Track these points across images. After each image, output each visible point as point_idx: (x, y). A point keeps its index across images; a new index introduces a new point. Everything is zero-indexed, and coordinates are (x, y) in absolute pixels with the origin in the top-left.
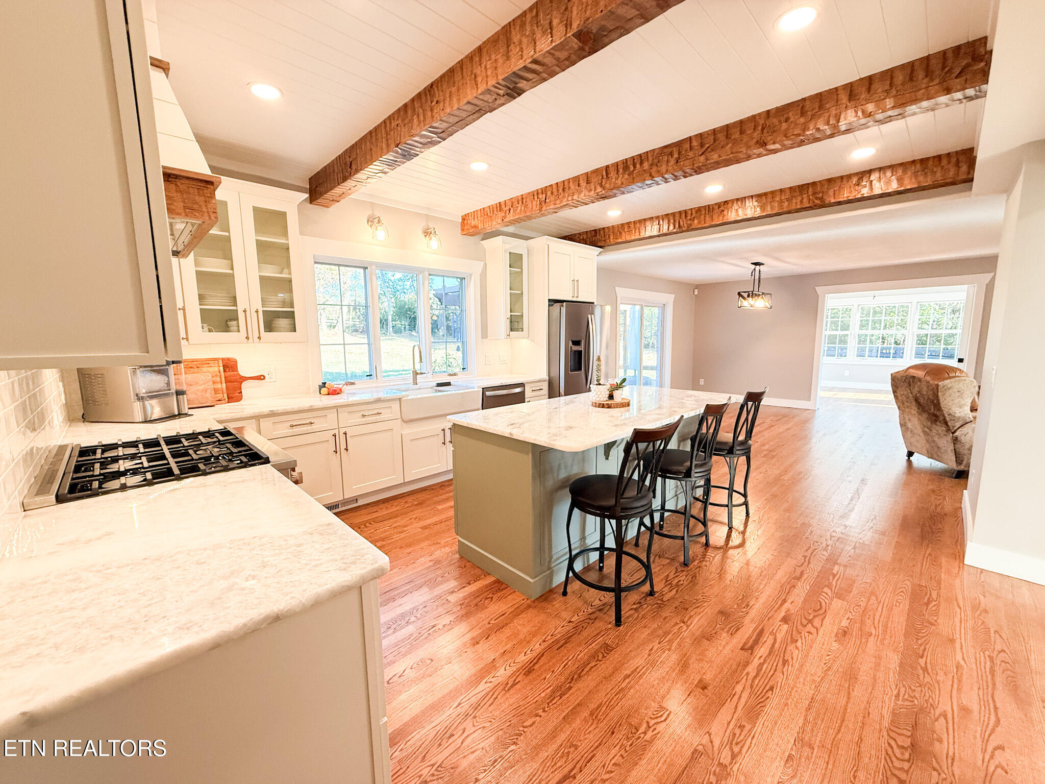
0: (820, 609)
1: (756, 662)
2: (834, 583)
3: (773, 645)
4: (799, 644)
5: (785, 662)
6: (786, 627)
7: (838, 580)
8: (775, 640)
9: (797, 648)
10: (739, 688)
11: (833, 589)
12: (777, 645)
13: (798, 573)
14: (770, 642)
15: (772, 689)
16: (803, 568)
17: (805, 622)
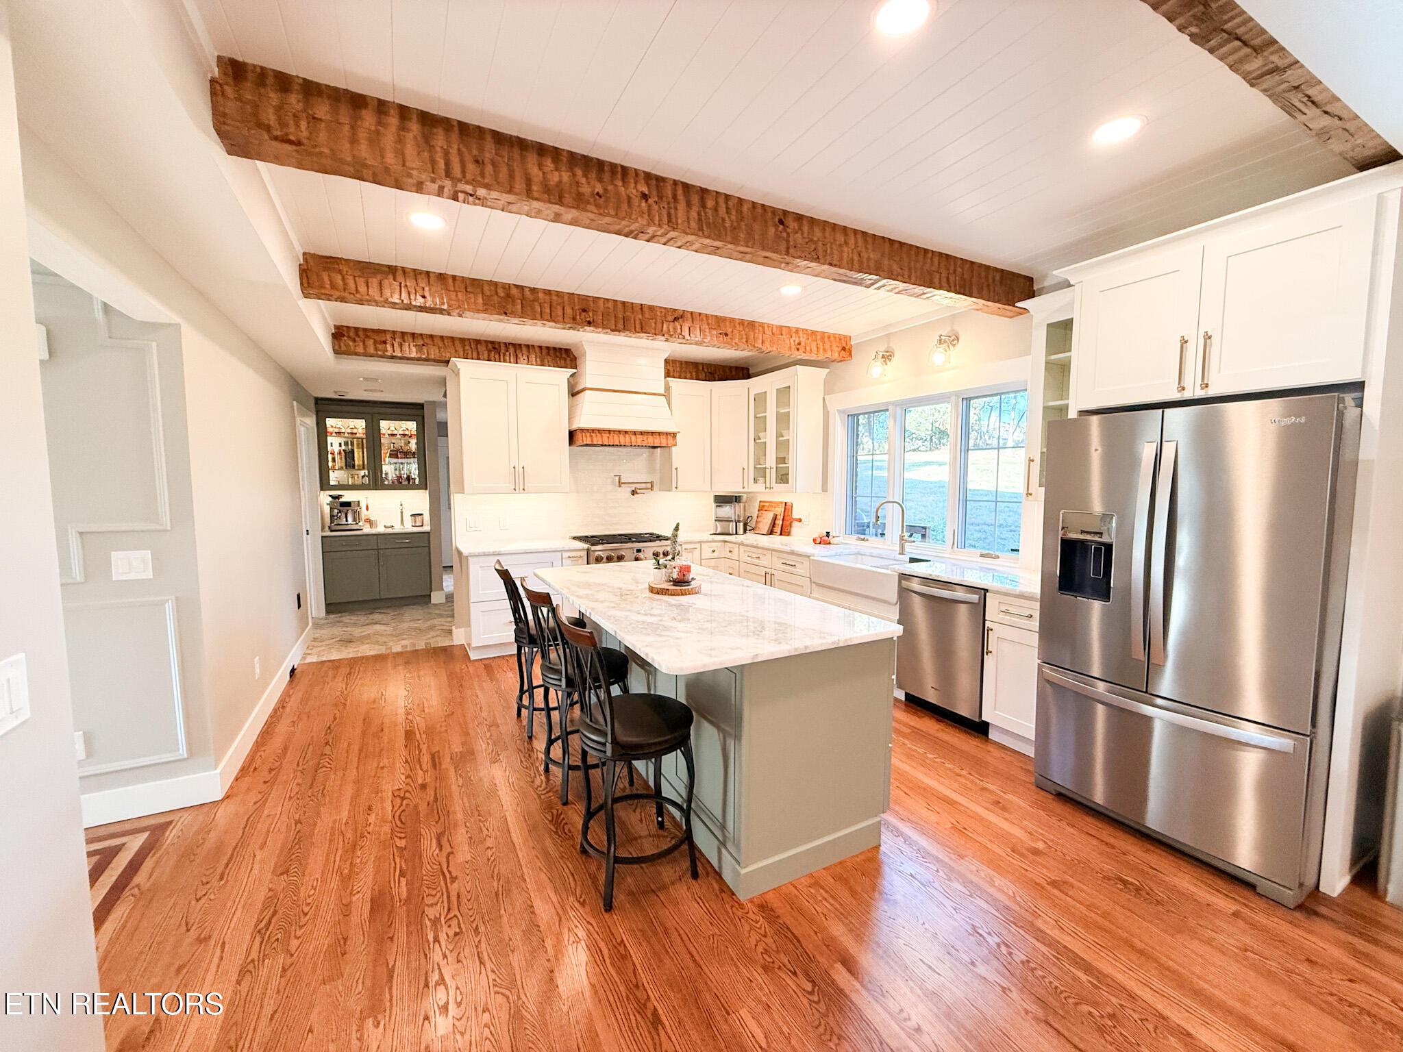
0: (400, 816)
1: (424, 751)
2: (398, 860)
3: (421, 766)
4: (403, 777)
5: (407, 761)
6: (420, 782)
7: (395, 868)
8: (422, 770)
9: (403, 774)
10: (424, 736)
11: (395, 850)
12: (418, 767)
13: (444, 840)
14: (424, 766)
15: (406, 747)
16: (444, 854)
17: (407, 795)
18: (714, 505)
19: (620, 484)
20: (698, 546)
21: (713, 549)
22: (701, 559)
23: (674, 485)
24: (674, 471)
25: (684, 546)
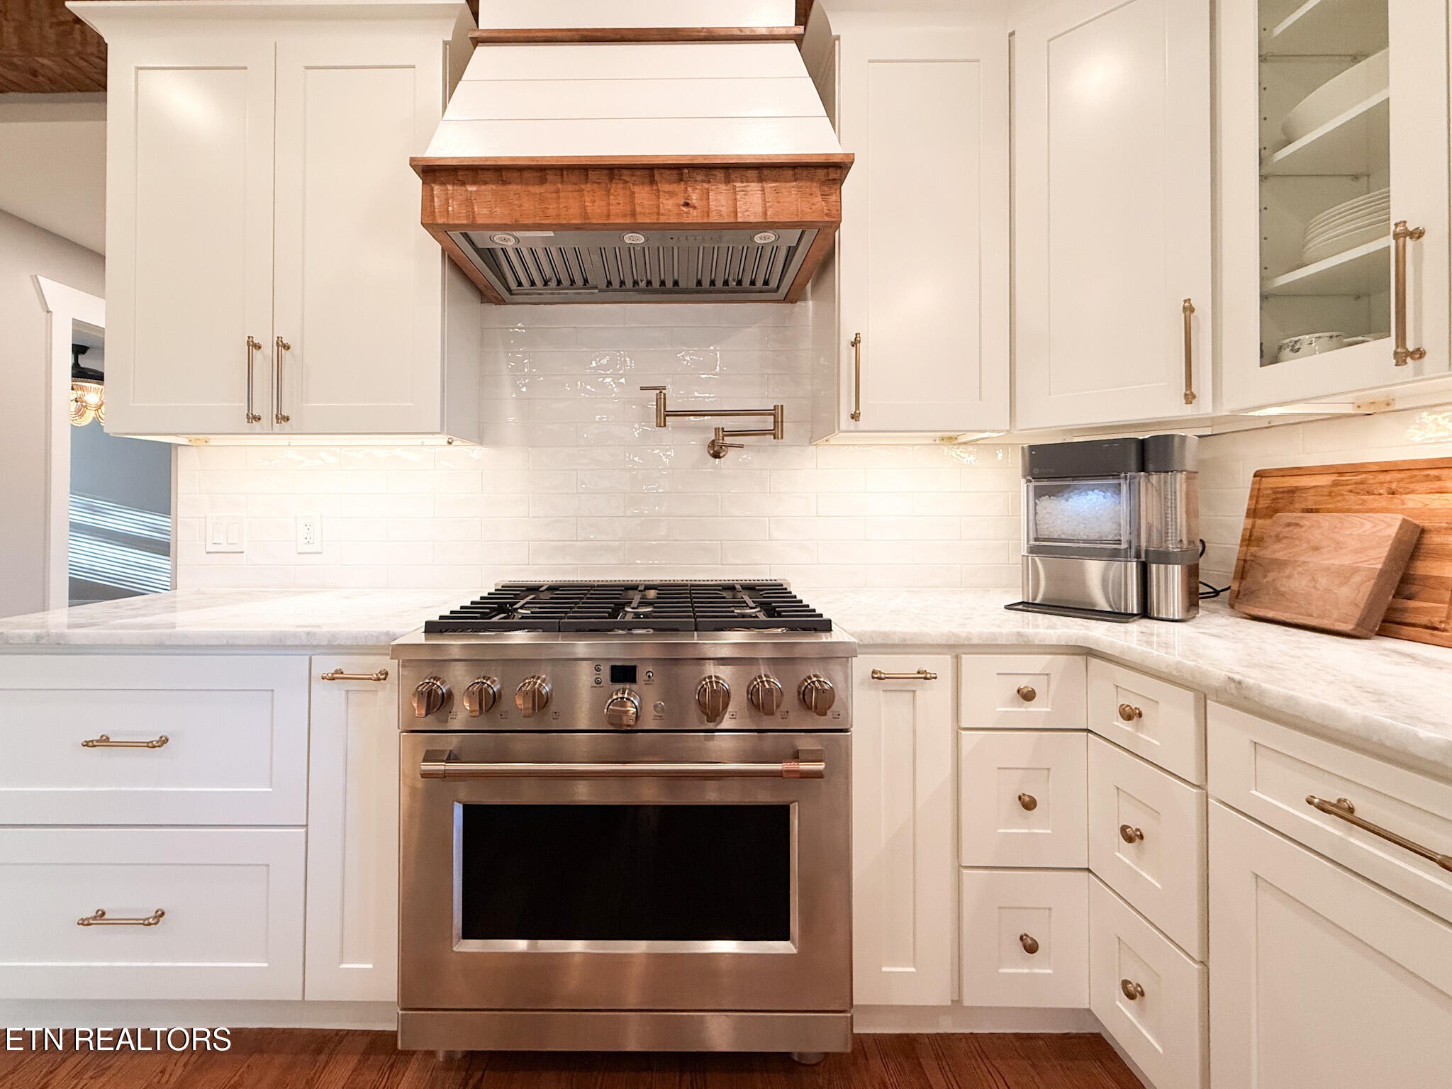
18: (1023, 488)
19: (664, 415)
20: (939, 664)
21: (1024, 683)
22: (959, 729)
23: (846, 408)
24: (846, 353)
25: (862, 666)
